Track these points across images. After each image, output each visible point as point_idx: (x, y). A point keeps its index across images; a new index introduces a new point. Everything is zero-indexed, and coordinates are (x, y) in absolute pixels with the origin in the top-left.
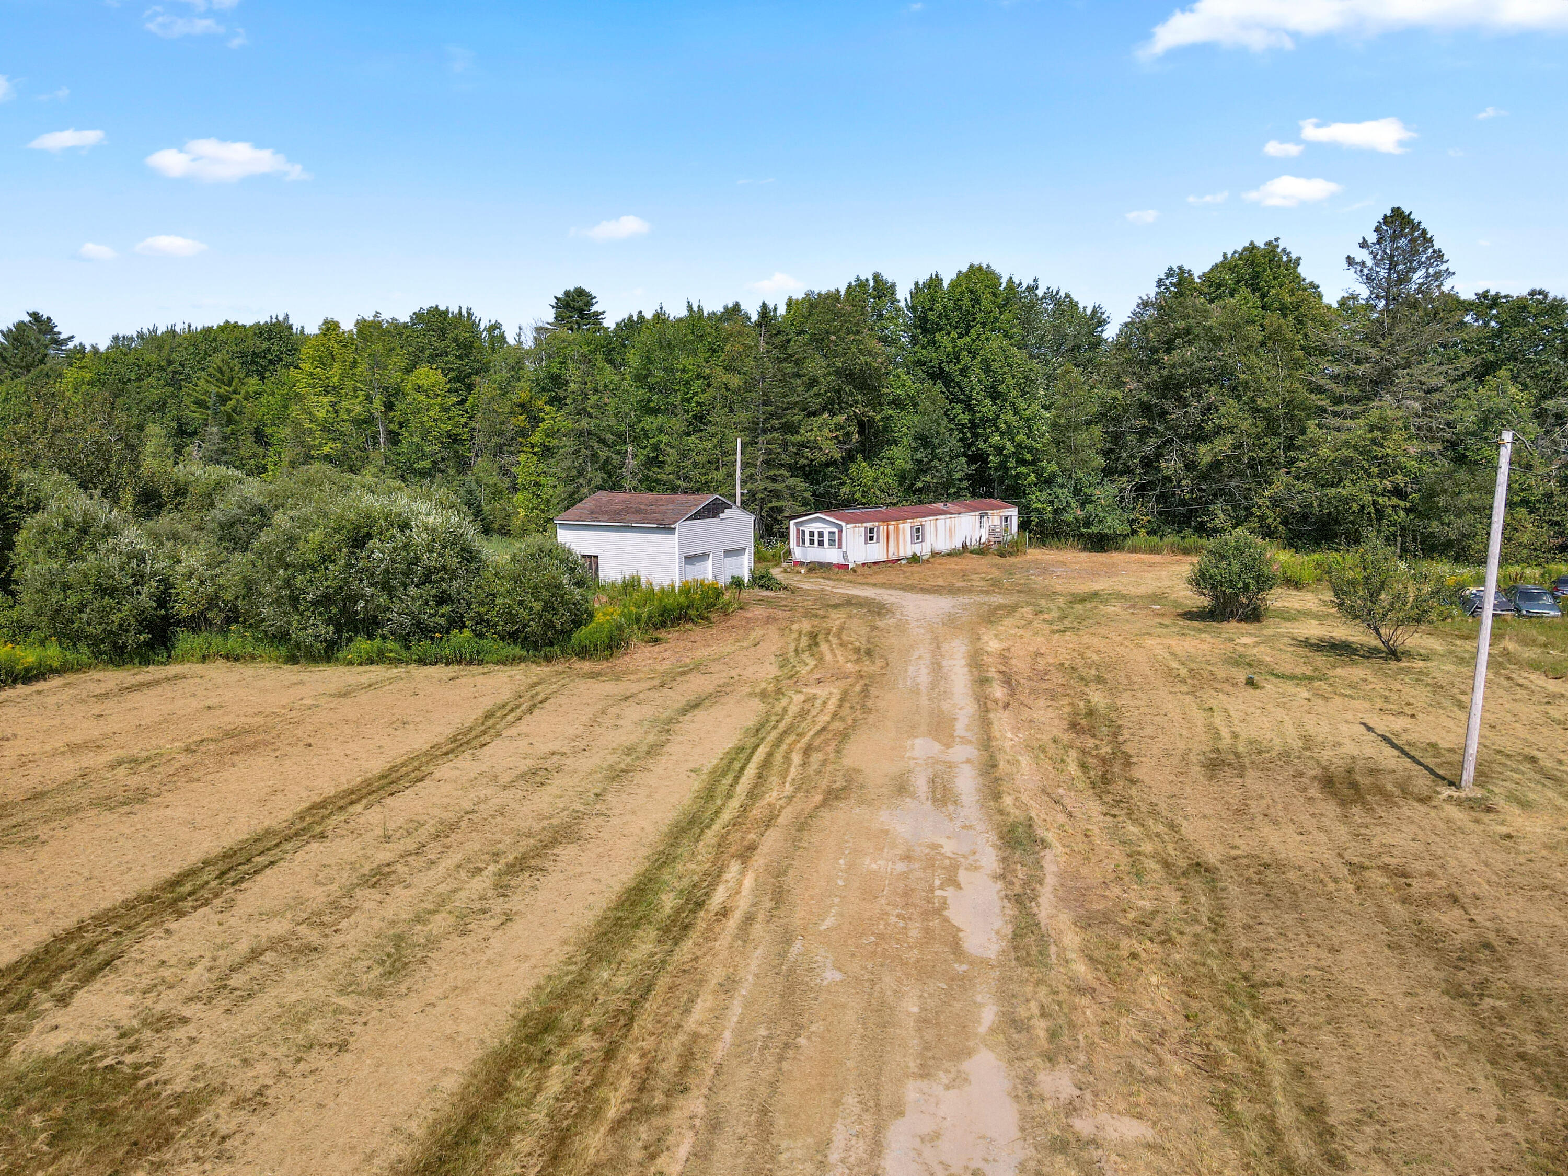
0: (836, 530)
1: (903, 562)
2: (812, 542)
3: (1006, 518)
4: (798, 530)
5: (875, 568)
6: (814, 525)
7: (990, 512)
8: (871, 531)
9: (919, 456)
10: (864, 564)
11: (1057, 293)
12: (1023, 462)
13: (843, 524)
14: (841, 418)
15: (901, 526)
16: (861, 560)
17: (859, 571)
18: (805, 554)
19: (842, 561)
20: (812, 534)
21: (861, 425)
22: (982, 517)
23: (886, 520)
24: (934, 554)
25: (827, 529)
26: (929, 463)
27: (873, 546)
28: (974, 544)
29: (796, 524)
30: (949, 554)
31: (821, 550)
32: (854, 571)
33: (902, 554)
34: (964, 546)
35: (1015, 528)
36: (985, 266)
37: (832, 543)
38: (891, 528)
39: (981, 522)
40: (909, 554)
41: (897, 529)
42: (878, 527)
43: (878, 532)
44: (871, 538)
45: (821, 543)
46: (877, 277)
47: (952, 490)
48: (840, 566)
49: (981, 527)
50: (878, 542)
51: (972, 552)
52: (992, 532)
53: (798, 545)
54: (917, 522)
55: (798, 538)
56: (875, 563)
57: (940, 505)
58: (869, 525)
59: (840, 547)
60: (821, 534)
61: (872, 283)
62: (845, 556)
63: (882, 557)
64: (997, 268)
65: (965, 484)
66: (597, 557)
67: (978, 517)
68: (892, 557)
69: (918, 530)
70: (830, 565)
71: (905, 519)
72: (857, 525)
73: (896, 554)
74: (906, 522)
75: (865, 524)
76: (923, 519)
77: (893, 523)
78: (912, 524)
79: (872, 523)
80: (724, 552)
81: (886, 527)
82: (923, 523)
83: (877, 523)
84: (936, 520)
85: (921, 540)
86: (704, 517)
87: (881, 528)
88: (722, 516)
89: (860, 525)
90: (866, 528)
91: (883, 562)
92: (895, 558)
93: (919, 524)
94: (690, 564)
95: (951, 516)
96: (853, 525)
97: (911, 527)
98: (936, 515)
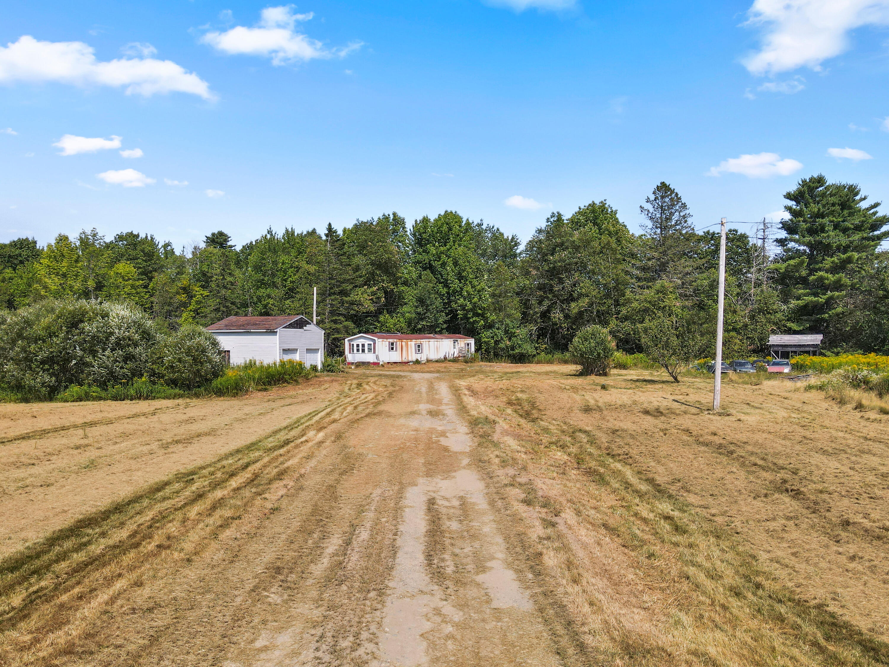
0: (372, 343)
1: (411, 364)
2: (358, 350)
3: (468, 344)
4: (350, 344)
5: (395, 365)
6: (359, 341)
7: (459, 340)
8: (392, 344)
9: (419, 310)
10: (388, 363)
11: (493, 227)
12: (478, 315)
13: (376, 339)
14: (375, 288)
15: (409, 343)
16: (387, 360)
17: (385, 366)
18: (354, 358)
19: (376, 361)
20: (358, 346)
21: (386, 293)
22: (455, 342)
23: (401, 339)
24: (428, 361)
25: (367, 343)
26: (425, 314)
27: (393, 353)
28: (451, 357)
29: (349, 340)
30: (437, 361)
31: (363, 355)
32: (383, 366)
33: (410, 359)
34: (445, 358)
35: (473, 349)
36: (454, 212)
37: (369, 350)
38: (403, 343)
39: (454, 345)
40: (414, 359)
41: (407, 345)
42: (396, 342)
43: (396, 345)
44: (392, 349)
45: (363, 351)
46: (394, 214)
47: (438, 329)
48: (374, 364)
49: (454, 348)
50: (396, 350)
51: (449, 361)
52: (460, 351)
53: (350, 353)
54: (419, 341)
55: (350, 349)
56: (394, 363)
57: (432, 335)
58: (391, 341)
59: (374, 353)
60: (363, 345)
61: (392, 217)
62: (377, 357)
63: (399, 360)
64: (460, 213)
65: (445, 326)
66: (229, 351)
67: (452, 342)
68: (404, 360)
69: (419, 346)
70: (369, 363)
71: (411, 339)
72: (384, 340)
73: (407, 358)
74: (412, 341)
75: (389, 340)
76: (422, 340)
77: (405, 340)
78: (416, 342)
79: (393, 340)
80: (306, 350)
81: (400, 343)
82: (422, 342)
83: (396, 340)
84: (429, 341)
85: (420, 352)
86: (294, 328)
87: (398, 343)
88: (305, 328)
89: (386, 340)
90: (389, 342)
91: (400, 363)
92: (406, 361)
93: (420, 343)
94: (286, 354)
95: (437, 340)
96: (382, 340)
97: (415, 344)
98: (429, 339)
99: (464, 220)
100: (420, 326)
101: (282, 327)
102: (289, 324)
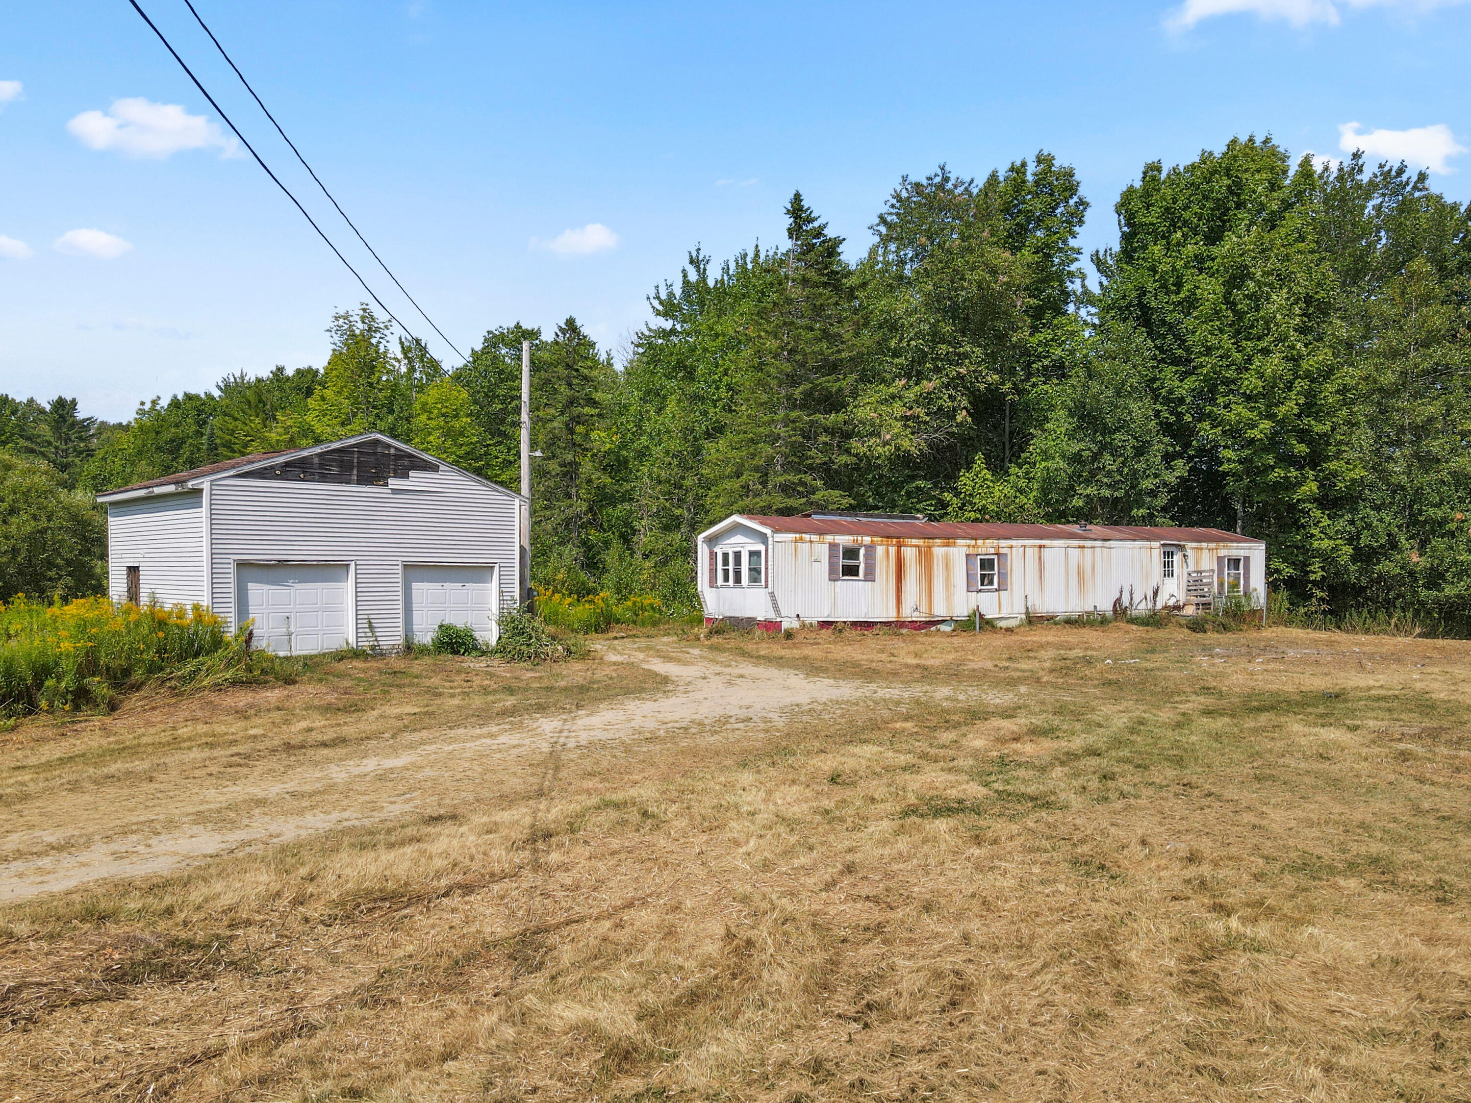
0: (758, 548)
1: (944, 628)
2: (726, 576)
3: (1235, 563)
4: (709, 554)
6: (733, 540)
7: (1190, 545)
8: (851, 553)
10: (825, 624)
12: (1290, 460)
13: (767, 531)
15: (939, 551)
16: (816, 614)
18: (718, 602)
19: (771, 615)
22: (1168, 554)
23: (896, 538)
24: (1033, 620)
25: (745, 546)
27: (847, 587)
28: (1140, 607)
29: (707, 539)
31: (738, 592)
32: (789, 635)
33: (940, 610)
34: (1120, 611)
35: (1256, 583)
37: (755, 572)
38: (910, 553)
39: (1166, 565)
40: (961, 611)
41: (926, 558)
42: (871, 548)
43: (870, 556)
44: (850, 570)
45: (738, 578)
46: (1045, 160)
48: (766, 626)
49: (1165, 574)
50: (870, 576)
51: (1132, 621)
52: (1195, 585)
53: (713, 583)
54: (987, 547)
55: (709, 570)
56: (855, 624)
58: (846, 541)
59: (767, 584)
60: (738, 556)
62: (777, 603)
63: (884, 612)
65: (1162, 500)
66: (137, 569)
67: (1157, 554)
68: (908, 613)
69: (986, 564)
70: (751, 621)
71: (949, 539)
72: (806, 537)
73: (924, 608)
74: (954, 545)
75: (829, 538)
76: (1003, 543)
77: (915, 542)
78: (971, 551)
79: (851, 538)
80: (406, 567)
81: (893, 550)
82: (1002, 551)
83: (867, 540)
84: (1040, 547)
85: (996, 586)
86: (324, 478)
87: (880, 550)
88: (394, 483)
89: (815, 538)
90: (833, 546)
91: (887, 624)
92: (916, 617)
93: (992, 551)
94: (267, 583)
95: (1082, 543)
96: (792, 536)
97: (967, 555)
98: (1041, 539)
100: (1077, 502)
101: (232, 473)
102: (287, 464)
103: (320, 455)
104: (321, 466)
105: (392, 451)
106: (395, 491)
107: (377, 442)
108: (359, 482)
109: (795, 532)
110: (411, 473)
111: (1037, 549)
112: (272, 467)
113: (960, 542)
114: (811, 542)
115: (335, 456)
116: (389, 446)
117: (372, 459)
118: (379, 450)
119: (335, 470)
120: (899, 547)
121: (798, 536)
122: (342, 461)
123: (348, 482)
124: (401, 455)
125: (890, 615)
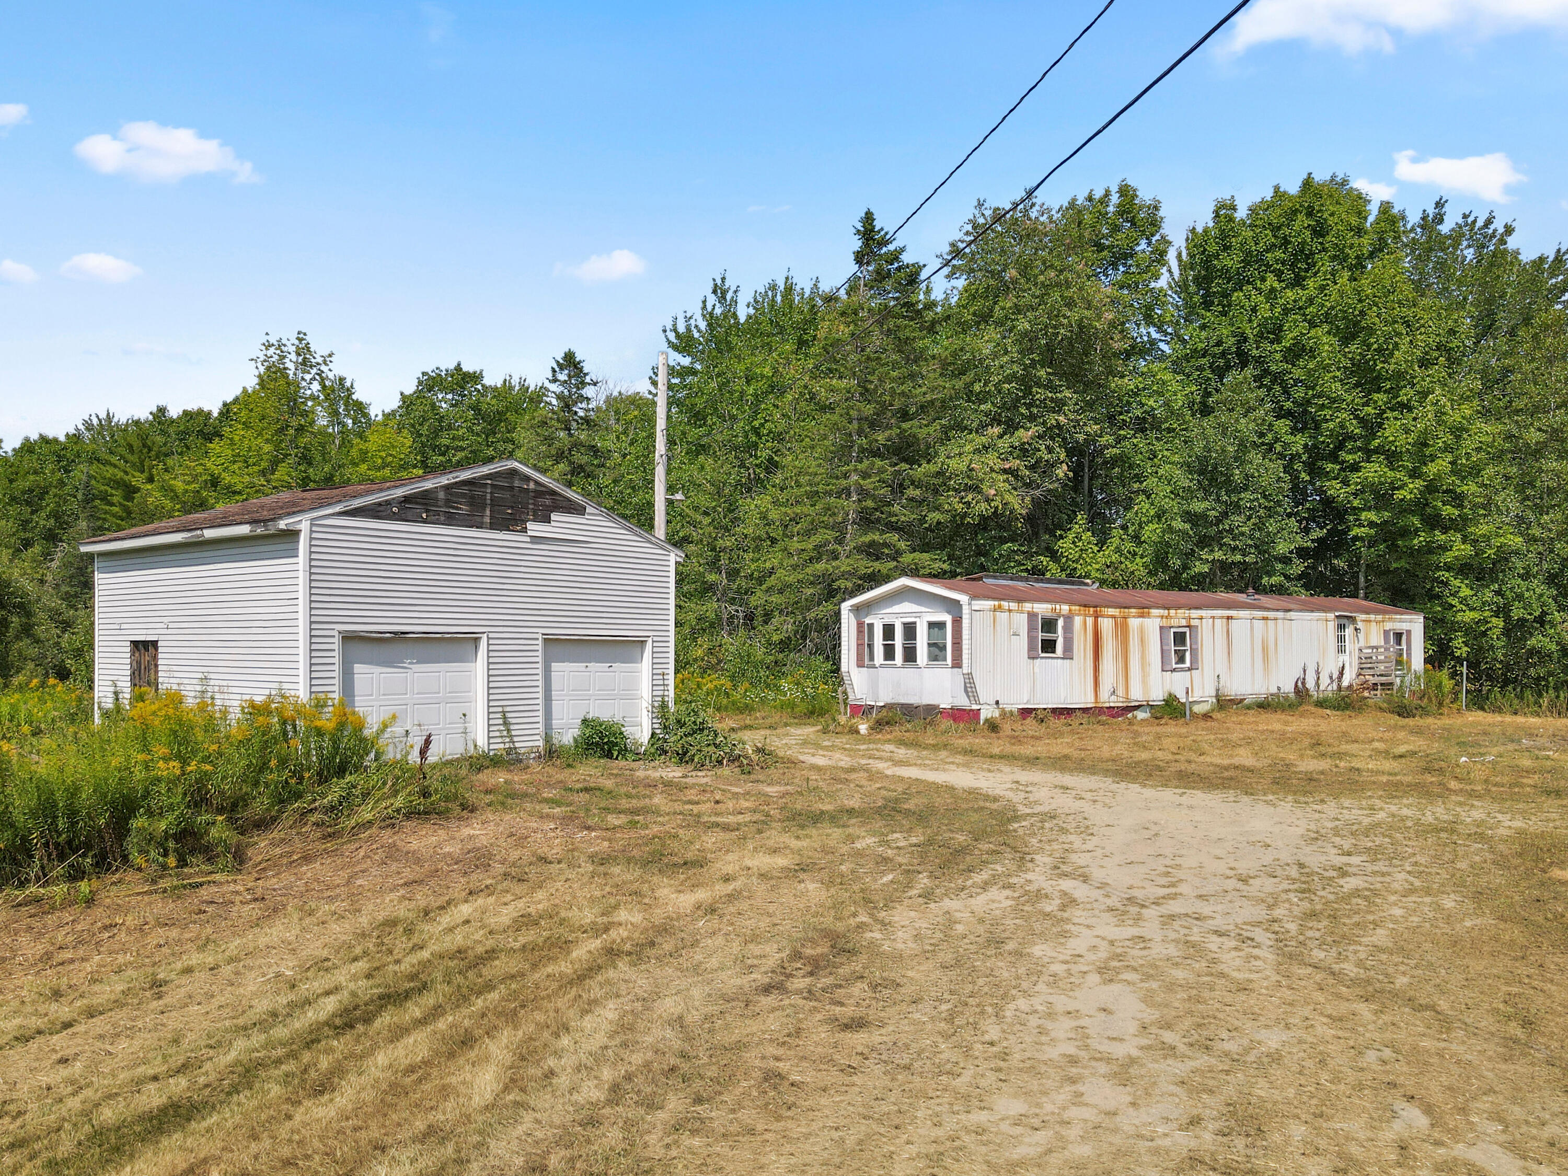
0: (947, 618)
1: (1141, 715)
2: (889, 653)
3: (1398, 636)
4: (860, 625)
5: (1057, 723)
6: (897, 608)
7: (1361, 617)
8: (1049, 625)
9: (1198, 506)
10: (1026, 713)
11: (1488, 222)
13: (963, 598)
15: (1134, 623)
16: (1016, 700)
17: (1007, 728)
18: (874, 685)
19: (962, 701)
20: (889, 631)
21: (1074, 450)
22: (1342, 627)
23: (1093, 607)
24: (1224, 703)
25: (923, 616)
27: (1048, 665)
28: (1327, 687)
29: (857, 609)
30: (1264, 705)
31: (909, 673)
32: (993, 726)
33: (1137, 694)
34: (1301, 692)
35: (1417, 661)
36: (1336, 181)
37: (936, 650)
38: (1106, 625)
39: (1341, 639)
40: (1157, 695)
41: (1122, 630)
42: (1069, 619)
43: (1068, 629)
44: (1049, 646)
45: (910, 655)
47: (1268, 578)
48: (959, 715)
49: (1341, 650)
50: (1068, 654)
51: (1321, 704)
52: (1365, 664)
53: (860, 665)
54: (1179, 618)
55: (860, 646)
56: (1054, 710)
57: (1242, 597)
58: (1043, 609)
59: (957, 664)
60: (910, 630)
62: (969, 687)
63: (1082, 697)
65: (1300, 567)
66: (155, 644)
67: (1332, 626)
68: (1107, 699)
69: (1180, 638)
70: (931, 710)
71: (1144, 609)
72: (1005, 604)
73: (1121, 692)
74: (1148, 615)
75: (1028, 606)
76: (1195, 613)
77: (1111, 611)
78: (1165, 623)
79: (1049, 606)
80: (550, 642)
81: (1090, 621)
82: (1193, 622)
83: (1065, 608)
84: (1228, 618)
85: (1188, 664)
86: (451, 520)
87: (1078, 620)
88: (534, 528)
89: (1013, 606)
90: (1032, 616)
91: (1085, 710)
92: (1115, 702)
93: (1184, 622)
94: (379, 664)
95: (1265, 614)
96: (990, 604)
97: (1161, 628)
98: (1229, 608)
99: (1373, 210)
100: (1200, 568)
101: (338, 508)
102: (407, 499)
103: (447, 488)
104: (448, 503)
105: (532, 485)
106: (535, 539)
107: (513, 473)
108: (493, 526)
109: (994, 599)
110: (554, 516)
111: (1225, 620)
112: (388, 503)
113: (1155, 612)
114: (1010, 611)
115: (464, 490)
116: (528, 479)
117: (507, 495)
118: (517, 483)
119: (464, 509)
120: (1096, 618)
121: (996, 603)
122: (472, 497)
123: (480, 526)
124: (543, 492)
125: (1087, 700)
